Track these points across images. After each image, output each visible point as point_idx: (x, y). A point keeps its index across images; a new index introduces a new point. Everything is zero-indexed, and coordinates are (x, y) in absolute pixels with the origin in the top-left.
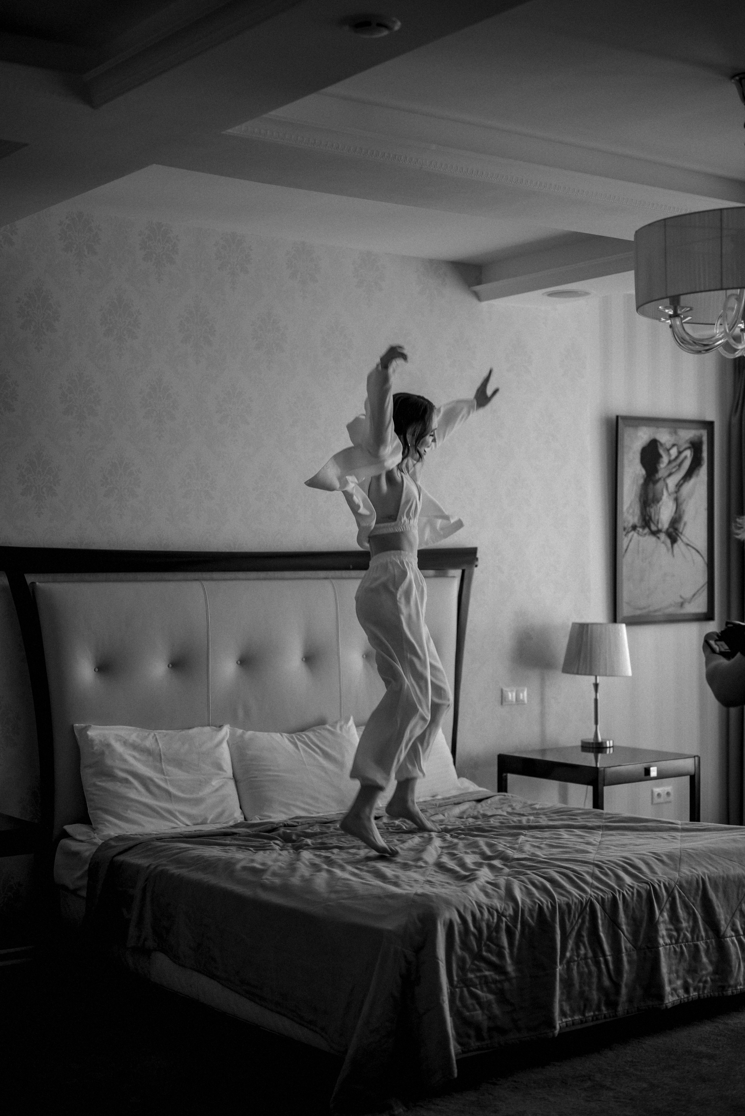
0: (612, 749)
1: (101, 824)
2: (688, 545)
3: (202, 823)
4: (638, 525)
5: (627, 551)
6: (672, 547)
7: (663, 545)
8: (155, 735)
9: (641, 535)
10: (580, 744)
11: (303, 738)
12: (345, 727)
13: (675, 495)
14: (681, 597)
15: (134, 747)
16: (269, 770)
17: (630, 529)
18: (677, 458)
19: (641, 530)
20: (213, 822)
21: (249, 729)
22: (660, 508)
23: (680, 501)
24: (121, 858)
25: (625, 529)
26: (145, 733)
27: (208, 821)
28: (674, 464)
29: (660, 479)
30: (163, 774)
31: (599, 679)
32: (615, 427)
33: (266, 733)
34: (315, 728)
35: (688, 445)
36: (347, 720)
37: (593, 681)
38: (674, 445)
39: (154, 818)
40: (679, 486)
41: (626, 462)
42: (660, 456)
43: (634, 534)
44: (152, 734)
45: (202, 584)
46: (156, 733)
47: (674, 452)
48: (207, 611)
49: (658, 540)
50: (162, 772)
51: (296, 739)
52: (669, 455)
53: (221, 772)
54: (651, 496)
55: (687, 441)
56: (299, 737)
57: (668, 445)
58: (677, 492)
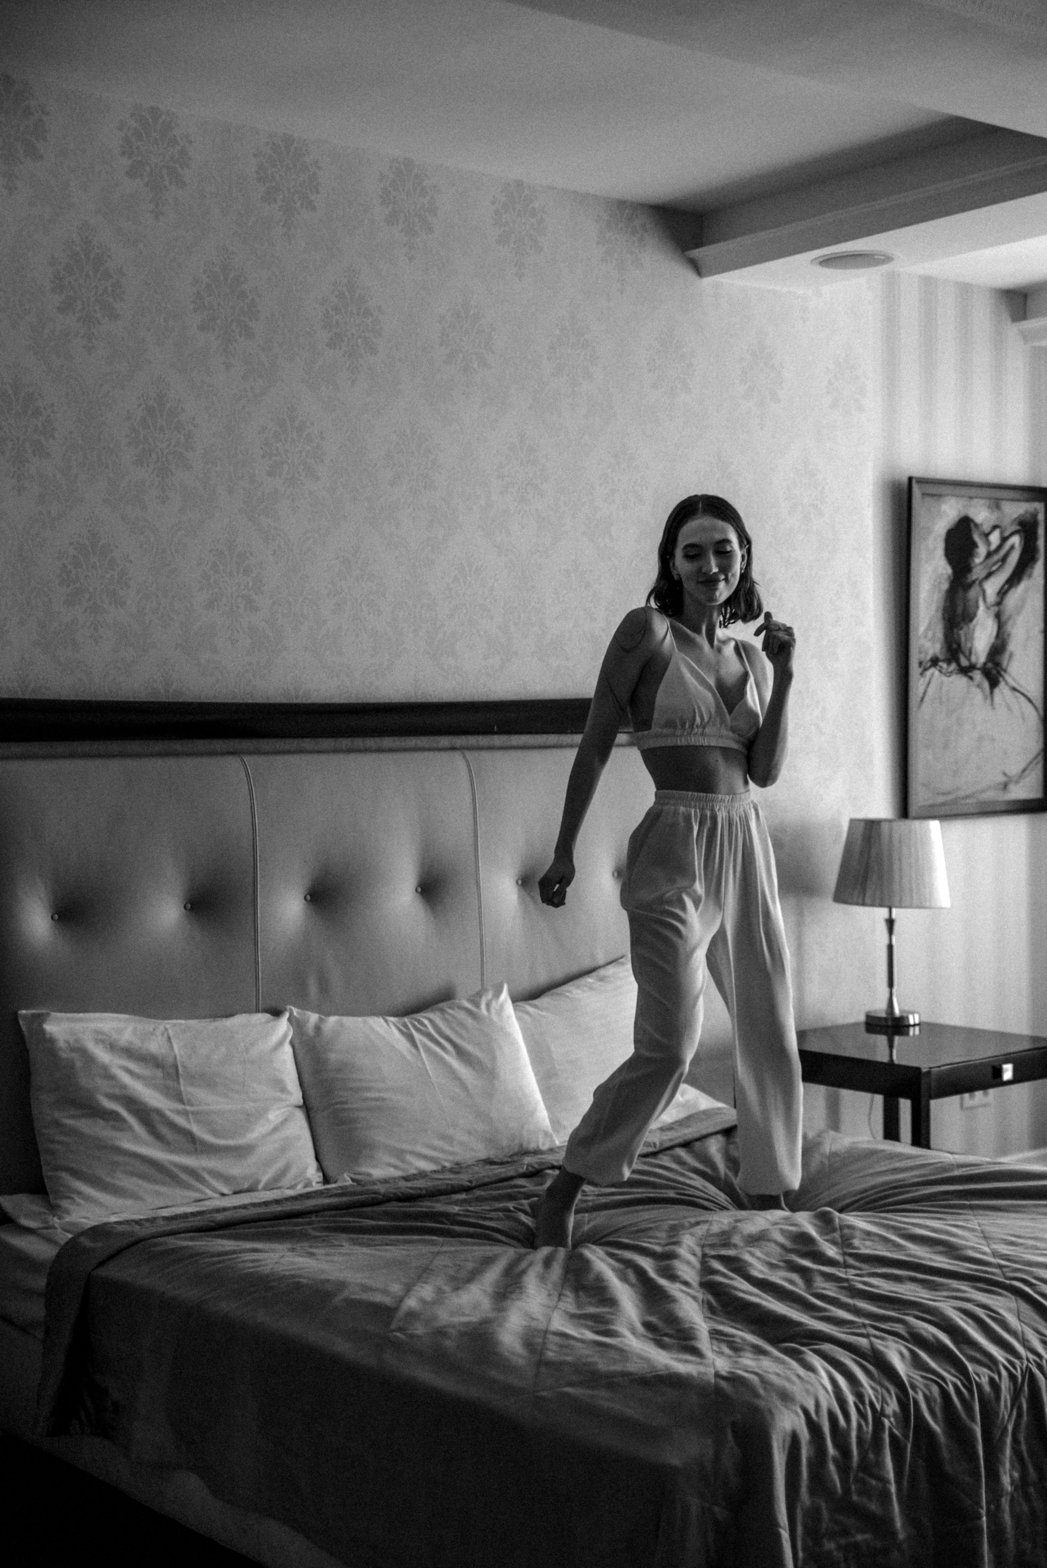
0: (917, 1028)
1: (67, 1198)
2: (1014, 689)
3: (250, 1190)
4: (941, 657)
5: (925, 700)
6: (992, 693)
7: (978, 690)
8: (166, 1029)
9: (945, 674)
10: (862, 1018)
11: (425, 1026)
12: (494, 1004)
13: (996, 609)
14: (1005, 774)
15: (129, 1052)
16: (368, 1089)
17: (929, 664)
18: (999, 547)
19: (944, 665)
20: (268, 1187)
21: (329, 1014)
22: (973, 630)
23: (1004, 618)
24: (103, 1272)
25: (920, 664)
26: (147, 1025)
27: (260, 1186)
28: (996, 558)
29: (974, 582)
30: (181, 1101)
31: (896, 913)
32: (906, 497)
33: (360, 1019)
34: (441, 1005)
35: (1016, 527)
36: (498, 993)
37: (887, 916)
38: (995, 527)
39: (164, 1184)
40: (1002, 593)
41: (924, 555)
42: (974, 545)
43: (934, 672)
44: (162, 1028)
45: (242, 760)
46: (168, 1026)
47: (995, 538)
48: (252, 807)
49: (970, 682)
50: (179, 1097)
51: (410, 1026)
52: (988, 543)
53: (284, 1096)
54: (959, 610)
55: (1015, 519)
56: (416, 1023)
57: (986, 528)
58: (999, 604)
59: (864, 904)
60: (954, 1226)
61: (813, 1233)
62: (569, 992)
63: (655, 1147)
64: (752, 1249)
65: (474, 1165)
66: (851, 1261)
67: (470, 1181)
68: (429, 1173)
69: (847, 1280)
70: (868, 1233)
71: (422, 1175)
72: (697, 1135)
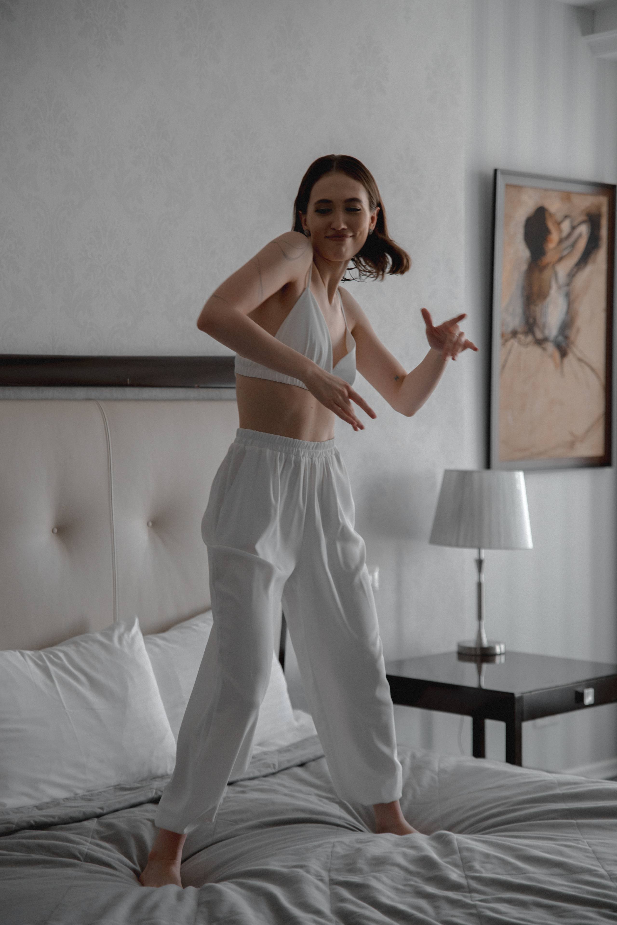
0: (503, 657)
2: (581, 360)
4: (520, 330)
5: (505, 367)
6: (561, 362)
7: (549, 359)
9: (522, 345)
10: (454, 648)
11: (59, 657)
12: (126, 636)
13: (565, 289)
14: (572, 434)
17: (509, 336)
18: (569, 235)
19: (522, 337)
22: (547, 307)
23: (572, 297)
25: (503, 335)
28: (566, 244)
29: (547, 265)
31: (484, 554)
34: (77, 639)
35: (584, 217)
36: (129, 628)
37: (476, 556)
38: (566, 217)
40: (572, 275)
42: (547, 232)
43: (513, 343)
47: (566, 226)
49: (544, 353)
51: (45, 658)
52: (560, 231)
55: (582, 211)
56: (52, 656)
57: (559, 217)
58: (568, 284)
59: (457, 545)
60: (566, 846)
61: (435, 856)
62: (197, 625)
63: (274, 768)
64: (377, 874)
65: (104, 792)
66: (474, 884)
67: (102, 808)
68: (62, 802)
69: (474, 906)
70: (487, 856)
71: (56, 803)
72: (311, 756)
